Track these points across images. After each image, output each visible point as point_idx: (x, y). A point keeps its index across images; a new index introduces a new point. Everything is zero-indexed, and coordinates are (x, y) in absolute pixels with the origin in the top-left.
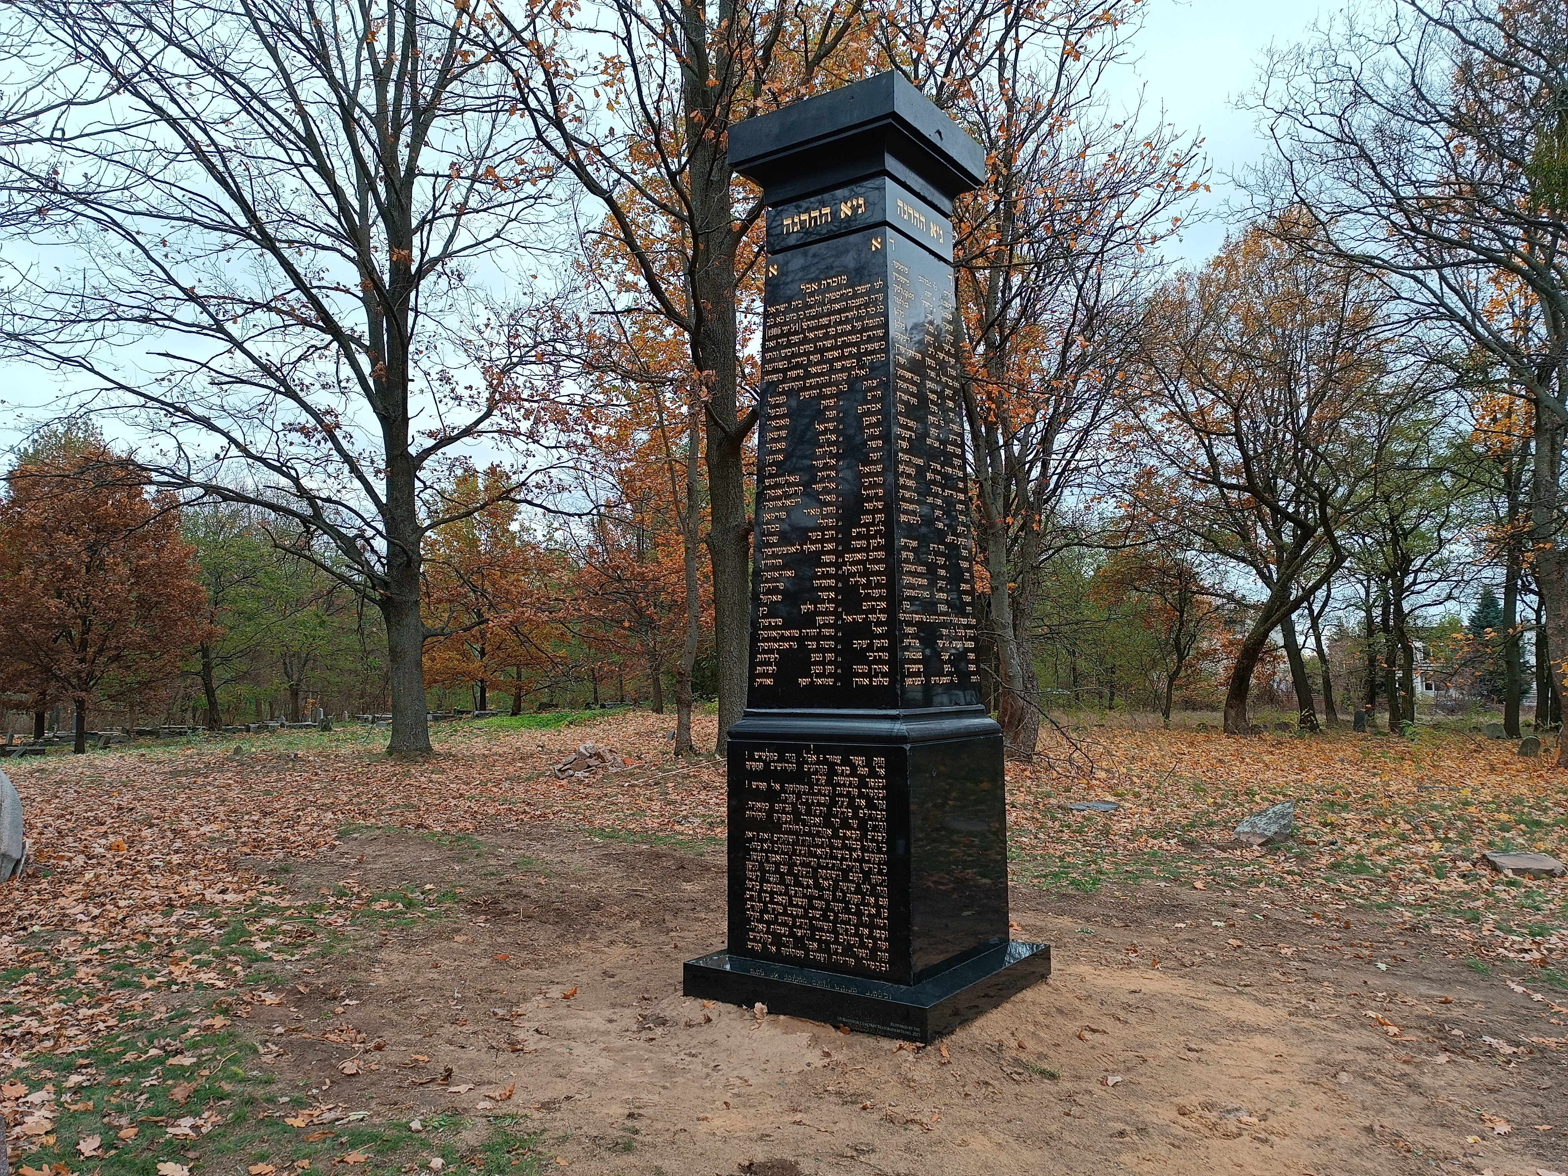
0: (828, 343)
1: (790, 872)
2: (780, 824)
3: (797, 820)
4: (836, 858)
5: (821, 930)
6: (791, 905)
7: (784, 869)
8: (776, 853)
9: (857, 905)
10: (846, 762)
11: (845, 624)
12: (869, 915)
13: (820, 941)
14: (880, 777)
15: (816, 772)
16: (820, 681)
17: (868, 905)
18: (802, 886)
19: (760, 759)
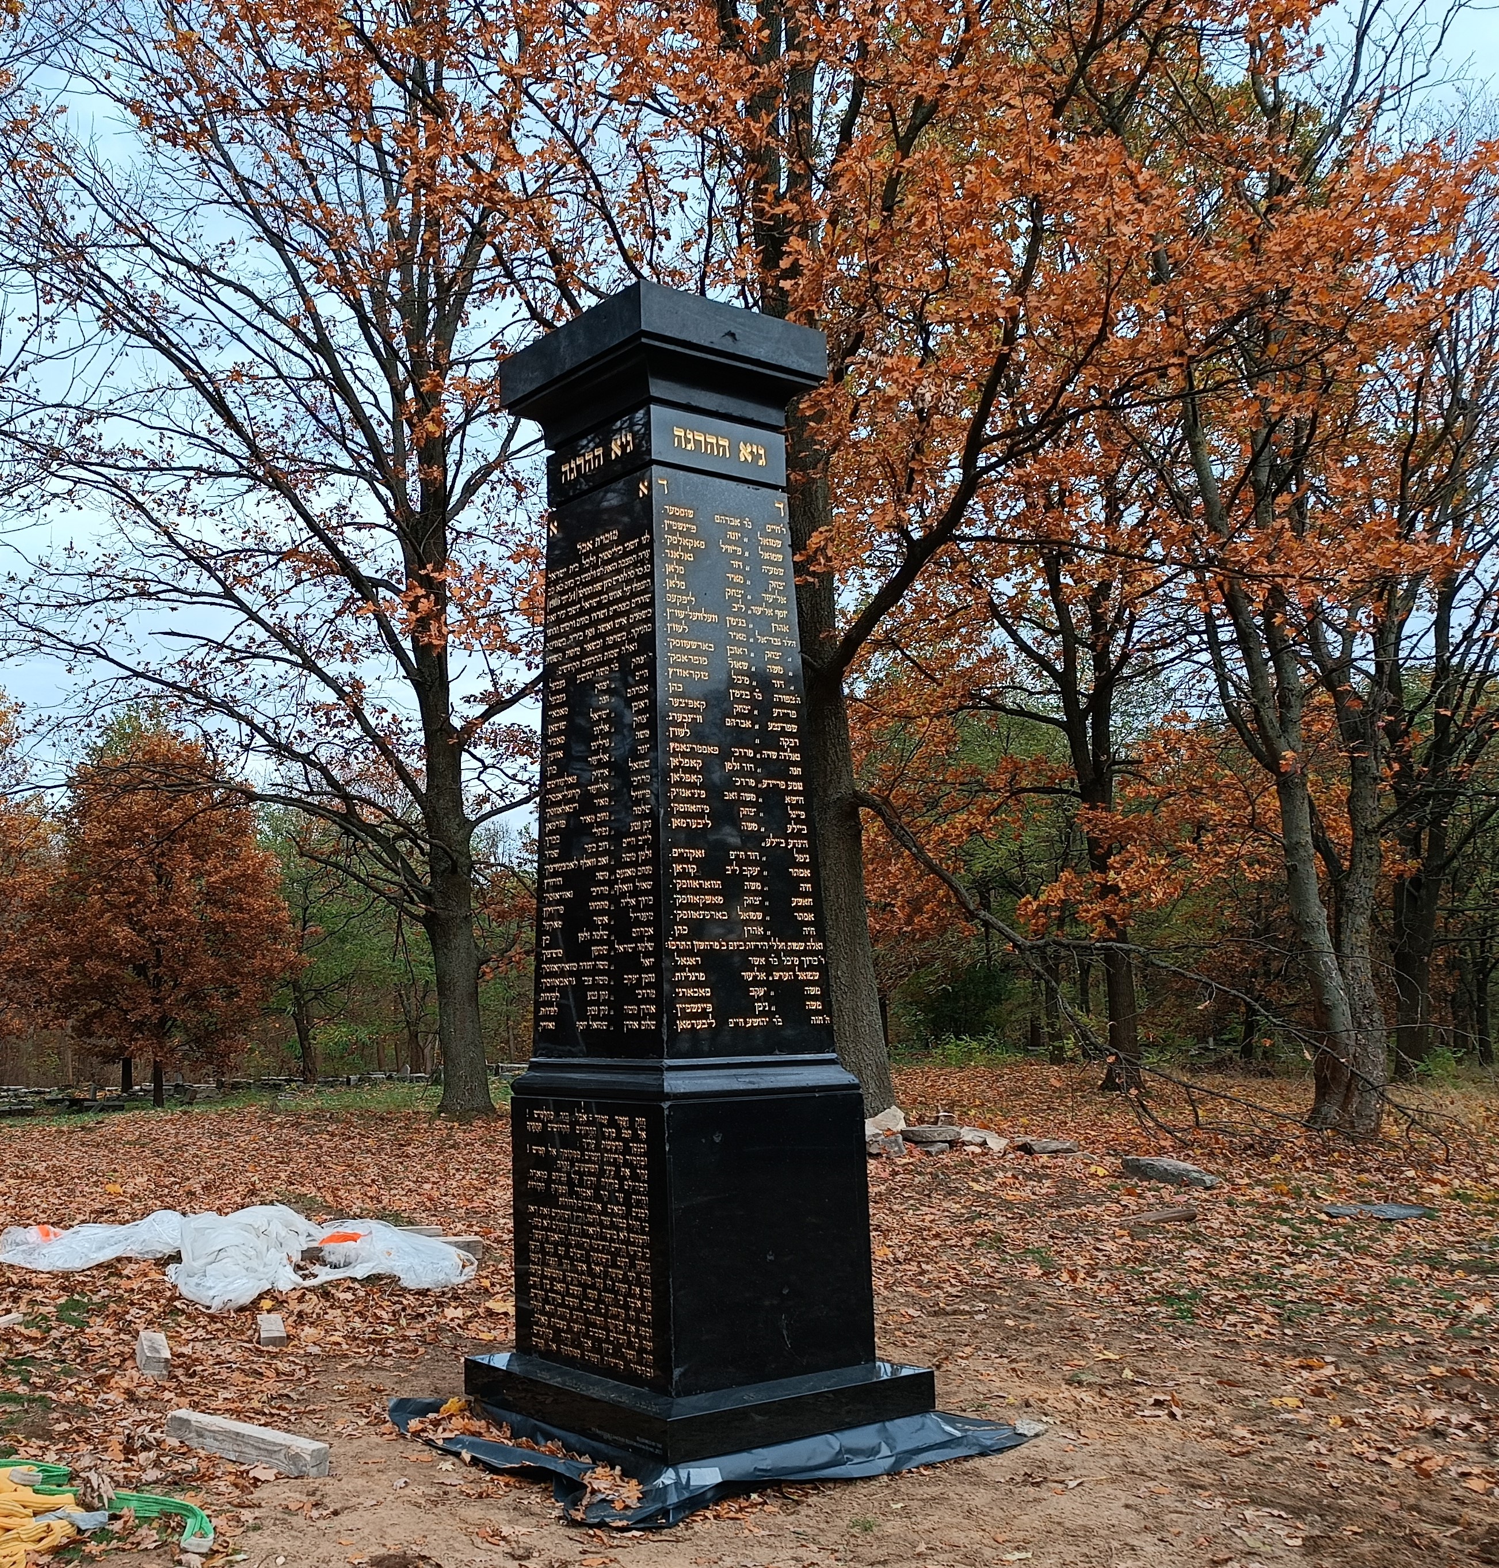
0: (601, 614)
1: (567, 1256)
2: (557, 1196)
3: (571, 1193)
4: (605, 1239)
5: (595, 1326)
6: (568, 1295)
7: (561, 1250)
8: (554, 1231)
9: (625, 1296)
10: (613, 1123)
11: (619, 955)
12: (636, 1309)
13: (594, 1339)
14: (641, 1141)
15: (586, 1136)
16: (595, 1025)
17: (633, 1296)
18: (576, 1272)
19: (538, 1120)
